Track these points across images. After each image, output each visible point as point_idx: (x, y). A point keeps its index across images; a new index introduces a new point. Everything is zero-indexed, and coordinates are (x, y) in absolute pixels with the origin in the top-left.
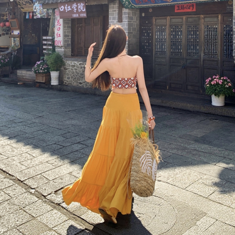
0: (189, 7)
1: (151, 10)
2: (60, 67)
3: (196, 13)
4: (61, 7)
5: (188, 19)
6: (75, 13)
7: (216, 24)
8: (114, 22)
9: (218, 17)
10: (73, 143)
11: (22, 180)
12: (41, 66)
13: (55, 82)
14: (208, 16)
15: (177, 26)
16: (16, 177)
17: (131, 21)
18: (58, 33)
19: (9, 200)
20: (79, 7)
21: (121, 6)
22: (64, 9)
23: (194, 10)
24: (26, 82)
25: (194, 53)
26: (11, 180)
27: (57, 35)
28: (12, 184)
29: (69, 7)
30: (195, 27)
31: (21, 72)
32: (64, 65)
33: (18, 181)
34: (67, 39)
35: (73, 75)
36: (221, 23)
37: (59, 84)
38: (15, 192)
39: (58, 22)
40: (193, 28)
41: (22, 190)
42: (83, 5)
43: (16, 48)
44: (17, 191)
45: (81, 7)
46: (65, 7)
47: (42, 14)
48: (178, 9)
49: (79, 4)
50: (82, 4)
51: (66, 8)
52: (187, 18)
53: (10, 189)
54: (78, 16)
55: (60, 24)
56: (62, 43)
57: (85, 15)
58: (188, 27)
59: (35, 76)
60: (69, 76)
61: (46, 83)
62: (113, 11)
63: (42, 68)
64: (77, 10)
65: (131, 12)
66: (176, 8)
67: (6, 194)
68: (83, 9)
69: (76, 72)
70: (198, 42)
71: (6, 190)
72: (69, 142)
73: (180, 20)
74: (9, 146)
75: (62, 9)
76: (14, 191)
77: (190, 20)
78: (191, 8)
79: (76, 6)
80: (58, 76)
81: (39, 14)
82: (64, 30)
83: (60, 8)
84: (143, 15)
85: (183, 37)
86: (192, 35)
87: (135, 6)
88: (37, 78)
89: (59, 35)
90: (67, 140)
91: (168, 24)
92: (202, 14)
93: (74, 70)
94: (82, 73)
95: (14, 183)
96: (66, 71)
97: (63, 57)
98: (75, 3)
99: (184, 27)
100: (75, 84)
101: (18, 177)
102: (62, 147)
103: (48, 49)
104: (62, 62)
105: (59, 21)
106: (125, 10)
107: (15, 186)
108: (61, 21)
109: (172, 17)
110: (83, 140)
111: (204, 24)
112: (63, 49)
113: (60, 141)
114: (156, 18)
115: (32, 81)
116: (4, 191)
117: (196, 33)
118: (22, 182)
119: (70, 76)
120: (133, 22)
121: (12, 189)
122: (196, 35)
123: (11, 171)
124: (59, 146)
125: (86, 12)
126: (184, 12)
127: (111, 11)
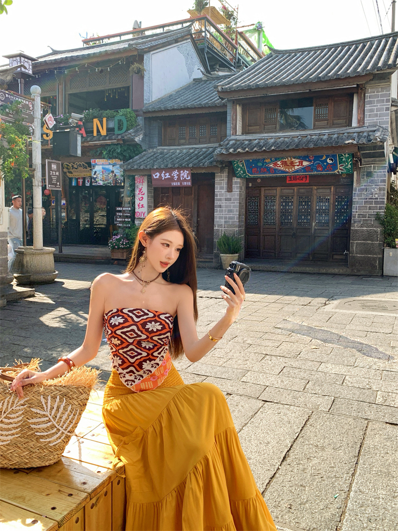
0: (301, 178)
1: (259, 181)
3: (309, 185)
4: (156, 174)
6: (175, 181)
7: (329, 195)
8: (221, 192)
9: (331, 189)
12: (122, 240)
14: (320, 187)
15: (287, 197)
17: (241, 191)
18: (140, 203)
20: (181, 175)
21: (232, 175)
22: (160, 176)
23: (308, 181)
25: (304, 223)
27: (139, 205)
29: (168, 174)
30: (307, 198)
36: (333, 195)
39: (140, 191)
40: (305, 198)
42: (188, 172)
45: (185, 174)
46: (160, 174)
47: (106, 180)
48: (290, 180)
49: (182, 172)
50: (186, 172)
51: (163, 175)
52: (299, 189)
54: (179, 184)
55: (143, 193)
57: (189, 184)
58: (299, 197)
62: (220, 180)
63: (123, 243)
64: (179, 178)
65: (244, 181)
66: (288, 179)
68: (187, 177)
73: (292, 191)
75: (156, 176)
77: (302, 191)
78: (304, 179)
79: (178, 173)
81: (101, 180)
82: (148, 200)
83: (154, 176)
84: (250, 185)
85: (293, 207)
86: (303, 206)
87: (250, 175)
88: (113, 254)
89: (142, 205)
91: (278, 195)
92: (315, 186)
98: (177, 171)
99: (295, 197)
103: (125, 221)
106: (235, 180)
109: (282, 188)
111: (316, 195)
114: (265, 188)
117: (308, 204)
122: (308, 205)
125: (191, 180)
126: (296, 183)
127: (217, 180)
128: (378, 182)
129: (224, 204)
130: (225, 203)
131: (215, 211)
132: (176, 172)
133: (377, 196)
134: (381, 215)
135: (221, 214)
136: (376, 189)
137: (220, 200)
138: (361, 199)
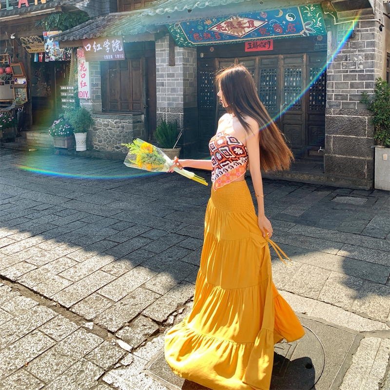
0: (263, 44)
1: (212, 49)
2: (88, 126)
3: (273, 53)
4: (87, 46)
5: (263, 61)
6: (107, 54)
7: (300, 67)
8: (163, 65)
9: (302, 57)
10: (131, 237)
11: (68, 307)
12: (61, 126)
13: (81, 146)
14: (288, 56)
16: (57, 301)
17: (187, 65)
18: (82, 81)
19: (52, 347)
20: (113, 46)
21: (173, 44)
22: (92, 48)
23: (271, 48)
24: (41, 148)
25: (270, 105)
26: (49, 307)
27: (81, 84)
28: (53, 316)
29: (99, 45)
30: (272, 71)
31: (32, 135)
32: (94, 124)
33: (62, 309)
34: (96, 89)
35: (107, 138)
36: (306, 66)
37: (87, 150)
38: (60, 330)
39: (82, 67)
40: (269, 72)
41: (72, 326)
42: (119, 42)
43: (23, 103)
44: (63, 327)
45: (117, 45)
46: (92, 46)
47: (57, 55)
48: (249, 47)
49: (113, 41)
52: (262, 59)
53: (52, 326)
54: (112, 58)
55: (85, 69)
56: (89, 95)
57: (122, 56)
58: (262, 70)
59: (53, 140)
60: (101, 139)
61: (69, 149)
62: (161, 51)
63: (62, 129)
64: (111, 50)
65: (187, 51)
66: (247, 46)
67: (46, 336)
68: (120, 49)
69: (111, 133)
70: (275, 90)
71: (45, 328)
72: (125, 236)
73: (252, 62)
74: (36, 247)
75: (88, 48)
76: (58, 328)
77: (265, 61)
78: (267, 46)
79: (109, 44)
80: (85, 139)
81: (53, 55)
82: (91, 76)
84: (202, 55)
86: (267, 81)
88: (55, 142)
89: (85, 83)
90: (121, 233)
92: (281, 54)
93: (107, 131)
94: (120, 135)
95: (56, 314)
96: (97, 133)
97: (91, 113)
98: (108, 40)
99: (256, 71)
100: (109, 149)
101: (59, 302)
102: (116, 244)
103: (69, 103)
104: (90, 120)
105: (83, 65)
106: (178, 50)
107: (59, 319)
108: (86, 65)
109: (241, 59)
110: (144, 231)
111: (284, 67)
112: (91, 102)
113: (111, 236)
114: (219, 59)
115: (48, 146)
116: (42, 330)
117: (273, 79)
118: (68, 309)
119: (103, 139)
120: (189, 65)
121: (54, 325)
122: (273, 81)
123: (46, 290)
124: (111, 242)
125: (123, 52)
126: (258, 51)
127: (158, 51)
128: (363, 45)
129: (166, 82)
130: (168, 80)
131: (157, 90)
132: (107, 43)
133: (361, 67)
134: (368, 95)
135: (163, 95)
136: (360, 57)
137: (162, 76)
138: (339, 72)
